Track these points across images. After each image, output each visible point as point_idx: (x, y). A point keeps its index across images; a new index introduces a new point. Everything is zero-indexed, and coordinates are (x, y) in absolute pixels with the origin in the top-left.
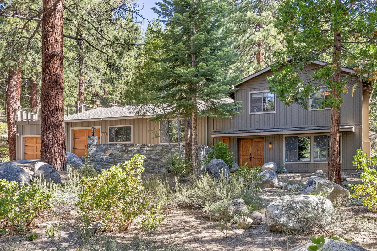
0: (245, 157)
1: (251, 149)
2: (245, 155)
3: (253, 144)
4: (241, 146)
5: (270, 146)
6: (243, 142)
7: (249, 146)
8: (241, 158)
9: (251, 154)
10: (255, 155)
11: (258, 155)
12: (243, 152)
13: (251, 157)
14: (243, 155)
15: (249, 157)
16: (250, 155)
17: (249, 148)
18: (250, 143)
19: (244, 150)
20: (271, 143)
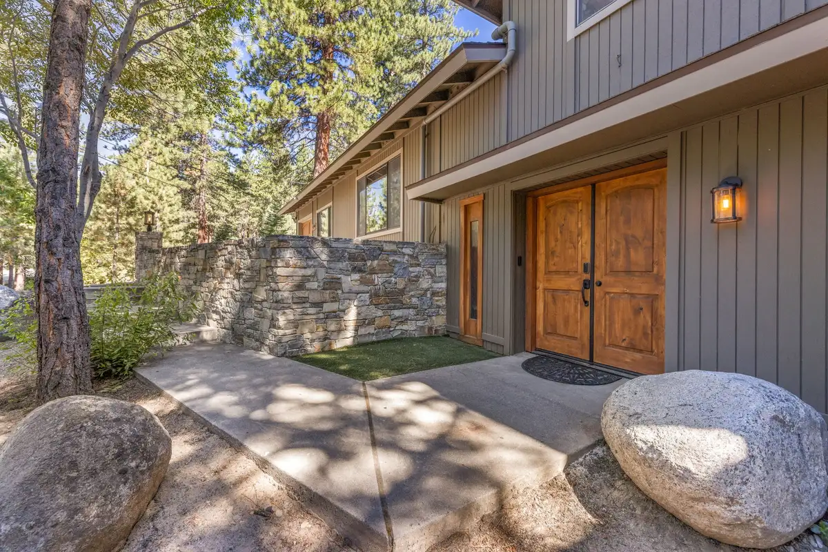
0: (560, 283)
1: (587, 236)
2: (557, 272)
3: (601, 209)
4: (542, 225)
5: (725, 204)
6: (548, 208)
7: (578, 222)
8: (540, 285)
9: (590, 268)
10: (613, 272)
11: (628, 272)
12: (550, 254)
13: (587, 285)
14: (548, 272)
15: (574, 283)
16: (580, 269)
17: (580, 234)
18: (583, 207)
19: (552, 244)
20: (734, 184)
